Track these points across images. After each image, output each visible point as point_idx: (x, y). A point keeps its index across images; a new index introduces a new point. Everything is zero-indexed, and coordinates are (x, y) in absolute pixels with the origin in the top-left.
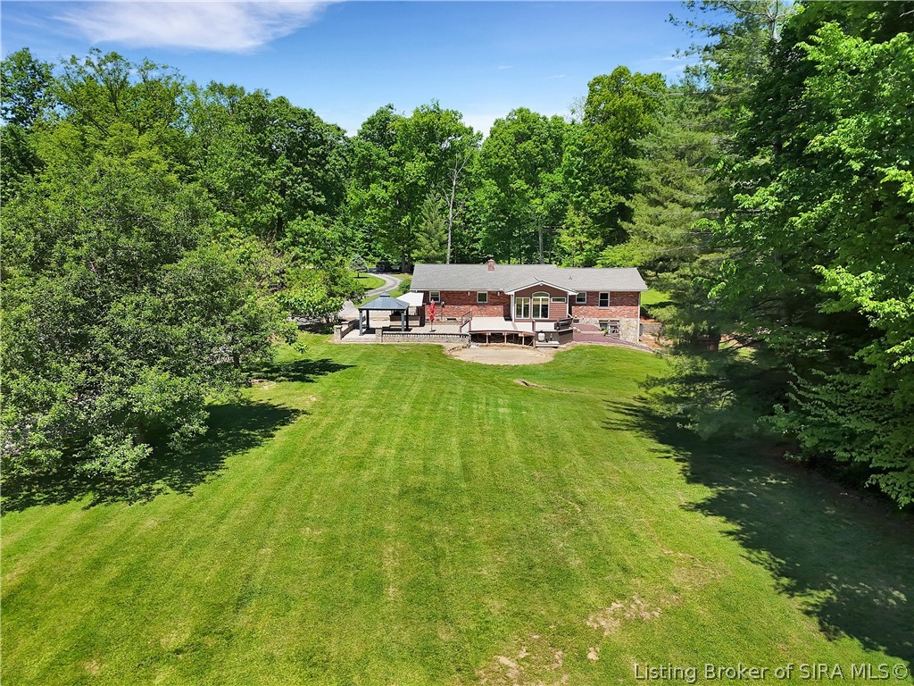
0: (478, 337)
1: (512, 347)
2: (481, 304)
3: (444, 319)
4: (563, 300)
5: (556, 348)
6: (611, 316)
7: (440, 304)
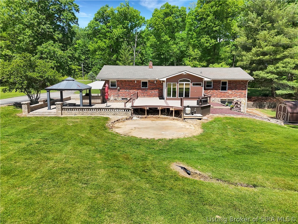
0: (139, 111)
1: (165, 118)
2: (143, 89)
3: (120, 99)
4: (200, 85)
5: (200, 119)
6: (228, 97)
7: (116, 89)
